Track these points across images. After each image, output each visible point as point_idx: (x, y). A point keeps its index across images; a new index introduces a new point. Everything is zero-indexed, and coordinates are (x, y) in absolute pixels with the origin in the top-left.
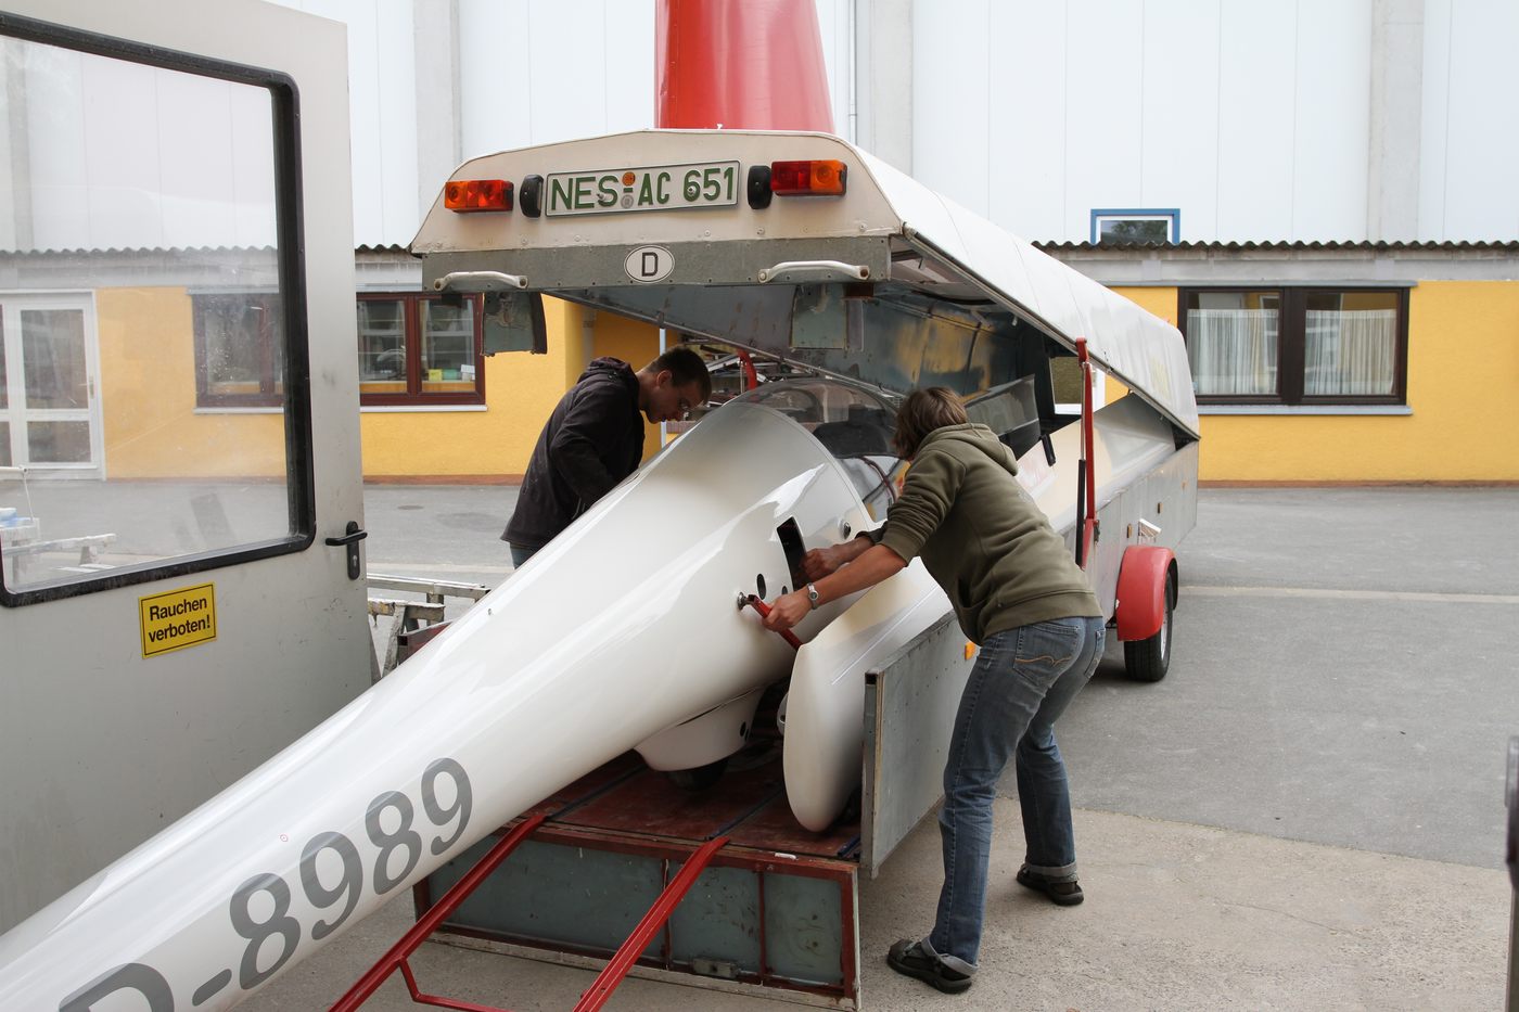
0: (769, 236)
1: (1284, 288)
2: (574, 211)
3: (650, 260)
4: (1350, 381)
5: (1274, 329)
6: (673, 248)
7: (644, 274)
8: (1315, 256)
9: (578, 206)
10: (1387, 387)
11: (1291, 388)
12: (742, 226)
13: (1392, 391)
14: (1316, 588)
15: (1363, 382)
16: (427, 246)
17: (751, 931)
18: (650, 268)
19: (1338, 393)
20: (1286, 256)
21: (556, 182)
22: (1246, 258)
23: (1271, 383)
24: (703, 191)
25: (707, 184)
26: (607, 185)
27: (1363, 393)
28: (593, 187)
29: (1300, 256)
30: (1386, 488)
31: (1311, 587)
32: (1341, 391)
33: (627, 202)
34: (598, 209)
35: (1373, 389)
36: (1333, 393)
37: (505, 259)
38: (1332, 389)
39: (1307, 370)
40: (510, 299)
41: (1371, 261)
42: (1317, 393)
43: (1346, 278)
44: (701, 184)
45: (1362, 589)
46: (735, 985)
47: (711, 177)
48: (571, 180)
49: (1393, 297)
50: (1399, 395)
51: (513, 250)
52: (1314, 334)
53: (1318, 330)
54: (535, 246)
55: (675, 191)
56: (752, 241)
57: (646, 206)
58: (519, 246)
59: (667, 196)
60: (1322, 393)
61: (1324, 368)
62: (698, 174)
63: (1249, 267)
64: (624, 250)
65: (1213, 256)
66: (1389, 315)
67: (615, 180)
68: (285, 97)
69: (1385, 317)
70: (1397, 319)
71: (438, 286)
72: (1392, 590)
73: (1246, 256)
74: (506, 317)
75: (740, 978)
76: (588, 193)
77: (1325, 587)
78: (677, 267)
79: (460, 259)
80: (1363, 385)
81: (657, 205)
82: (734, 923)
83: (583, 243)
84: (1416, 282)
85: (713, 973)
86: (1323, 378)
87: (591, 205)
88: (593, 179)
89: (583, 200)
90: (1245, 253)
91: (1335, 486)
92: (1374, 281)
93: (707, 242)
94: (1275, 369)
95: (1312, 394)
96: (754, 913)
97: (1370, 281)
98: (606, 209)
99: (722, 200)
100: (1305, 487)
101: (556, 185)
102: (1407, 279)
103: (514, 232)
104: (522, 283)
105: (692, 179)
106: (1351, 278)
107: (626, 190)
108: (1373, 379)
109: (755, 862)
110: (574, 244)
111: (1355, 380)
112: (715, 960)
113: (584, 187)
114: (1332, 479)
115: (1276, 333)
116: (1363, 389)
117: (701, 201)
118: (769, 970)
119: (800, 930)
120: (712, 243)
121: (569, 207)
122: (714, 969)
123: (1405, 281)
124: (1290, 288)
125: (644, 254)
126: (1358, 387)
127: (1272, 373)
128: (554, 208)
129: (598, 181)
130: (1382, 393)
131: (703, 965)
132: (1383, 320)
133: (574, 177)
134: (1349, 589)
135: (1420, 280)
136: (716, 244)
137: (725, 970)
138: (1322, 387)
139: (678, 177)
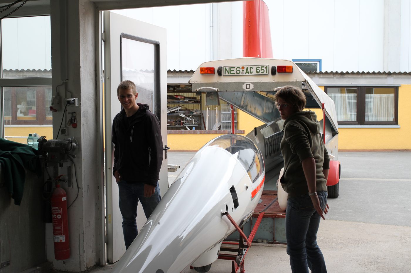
0: (276, 81)
1: (358, 87)
2: (230, 75)
3: (248, 86)
4: (380, 117)
5: (355, 100)
6: (253, 83)
7: (247, 89)
8: (368, 76)
9: (231, 74)
10: (392, 119)
11: (361, 119)
12: (269, 79)
13: (394, 120)
14: (375, 178)
15: (384, 117)
16: (194, 81)
17: (271, 232)
18: (248, 87)
19: (376, 121)
20: (359, 76)
21: (225, 68)
22: (346, 77)
23: (355, 117)
24: (261, 71)
25: (261, 70)
26: (238, 69)
27: (384, 121)
28: (235, 69)
29: (363, 76)
30: (392, 152)
31: (373, 178)
32: (377, 120)
33: (243, 73)
34: (236, 74)
35: (387, 120)
36: (375, 121)
37: (213, 85)
38: (374, 119)
39: (366, 114)
40: (213, 93)
41: (386, 78)
42: (369, 121)
43: (378, 83)
44: (260, 70)
45: (388, 178)
46: (267, 244)
47: (262, 68)
48: (229, 68)
49: (393, 89)
50: (396, 122)
51: (215, 83)
52: (368, 101)
53: (369, 100)
54: (220, 82)
55: (254, 71)
56: (272, 82)
57: (247, 74)
58: (217, 82)
59: (252, 72)
60: (371, 121)
61: (372, 113)
62: (259, 68)
63: (347, 80)
64: (242, 83)
65: (335, 76)
66: (392, 95)
67: (240, 68)
68: (157, 47)
69: (391, 96)
70: (395, 96)
71: (196, 90)
72: (398, 179)
73: (346, 76)
74: (212, 97)
75: (269, 243)
76: (233, 71)
77: (377, 178)
78: (254, 87)
79: (202, 84)
80: (384, 118)
81: (250, 74)
82: (267, 231)
83: (232, 82)
84: (400, 85)
85: (262, 242)
86: (371, 116)
87: (234, 73)
88: (234, 68)
89: (232, 72)
90: (346, 75)
91: (376, 151)
92: (387, 84)
93: (261, 82)
94: (356, 113)
95: (368, 121)
96: (272, 228)
97: (386, 84)
98: (238, 74)
99: (265, 73)
100: (366, 151)
101: (226, 69)
102: (398, 84)
103: (215, 79)
104: (218, 90)
105: (258, 68)
106: (380, 83)
107: (242, 70)
108: (387, 116)
109: (273, 216)
110: (230, 82)
111: (382, 117)
112: (263, 239)
113: (232, 69)
114: (375, 149)
115: (356, 101)
116: (384, 119)
117: (260, 73)
118: (275, 241)
119: (282, 231)
120: (263, 82)
121: (229, 74)
122: (263, 241)
123: (397, 85)
124: (360, 86)
125: (247, 84)
126: (383, 119)
127: (355, 115)
128: (225, 74)
129: (236, 68)
130: (390, 121)
131: (260, 241)
132: (390, 97)
133: (230, 67)
134: (385, 178)
135: (402, 84)
136: (263, 83)
137: (265, 241)
138: (371, 119)
139: (254, 68)
